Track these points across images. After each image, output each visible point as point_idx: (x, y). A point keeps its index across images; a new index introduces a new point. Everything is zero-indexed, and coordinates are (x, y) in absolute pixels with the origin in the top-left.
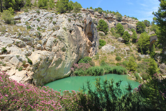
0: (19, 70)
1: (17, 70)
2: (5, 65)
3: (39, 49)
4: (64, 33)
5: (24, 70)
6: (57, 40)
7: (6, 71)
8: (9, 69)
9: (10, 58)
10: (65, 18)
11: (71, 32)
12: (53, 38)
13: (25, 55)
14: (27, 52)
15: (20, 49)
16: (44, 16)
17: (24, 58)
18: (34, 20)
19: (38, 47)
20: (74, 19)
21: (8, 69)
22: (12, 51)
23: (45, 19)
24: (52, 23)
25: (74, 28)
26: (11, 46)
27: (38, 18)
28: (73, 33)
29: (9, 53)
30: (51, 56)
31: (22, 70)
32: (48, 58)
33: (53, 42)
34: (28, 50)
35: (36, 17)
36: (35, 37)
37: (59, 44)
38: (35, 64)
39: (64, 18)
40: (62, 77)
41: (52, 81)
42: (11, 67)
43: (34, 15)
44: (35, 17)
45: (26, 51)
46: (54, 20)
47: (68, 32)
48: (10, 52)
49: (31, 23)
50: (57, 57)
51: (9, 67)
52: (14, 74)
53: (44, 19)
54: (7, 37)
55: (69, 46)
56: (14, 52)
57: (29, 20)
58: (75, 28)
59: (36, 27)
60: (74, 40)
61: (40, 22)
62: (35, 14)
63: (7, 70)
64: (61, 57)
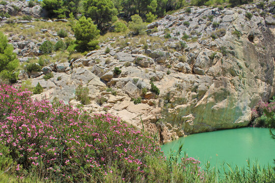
0: (135, 103)
1: (132, 102)
2: (114, 94)
3: (180, 72)
4: (235, 42)
5: (144, 103)
6: (218, 54)
7: (115, 103)
8: (121, 100)
9: (123, 82)
10: (240, 13)
11: (251, 38)
12: (208, 50)
13: (150, 79)
14: (154, 75)
15: (143, 70)
16: (197, 16)
17: (146, 84)
18: (180, 25)
19: (178, 66)
20: (261, 12)
21: (118, 100)
22: (129, 73)
23: (200, 20)
24: (211, 25)
25: (259, 31)
26: (130, 65)
27: (186, 20)
28: (257, 41)
29: (124, 76)
30: (205, 83)
31: (140, 103)
32: (197, 87)
33: (208, 58)
34: (157, 71)
35: (183, 20)
36: (173, 50)
37: (222, 62)
38: (165, 94)
39: (236, 14)
40: (229, 127)
41: (207, 131)
42: (124, 97)
43: (179, 17)
44: (180, 20)
45: (152, 73)
46: (217, 20)
47: (244, 39)
48: (127, 74)
49: (174, 29)
50: (216, 87)
51: (121, 97)
52: (125, 108)
53: (198, 20)
54: (127, 52)
55: (247, 67)
56: (132, 75)
57: (171, 26)
58: (262, 29)
59: (182, 35)
60: (258, 55)
61: (189, 27)
62: (182, 15)
63: (116, 101)
64: (225, 86)
